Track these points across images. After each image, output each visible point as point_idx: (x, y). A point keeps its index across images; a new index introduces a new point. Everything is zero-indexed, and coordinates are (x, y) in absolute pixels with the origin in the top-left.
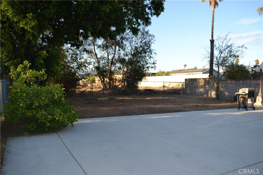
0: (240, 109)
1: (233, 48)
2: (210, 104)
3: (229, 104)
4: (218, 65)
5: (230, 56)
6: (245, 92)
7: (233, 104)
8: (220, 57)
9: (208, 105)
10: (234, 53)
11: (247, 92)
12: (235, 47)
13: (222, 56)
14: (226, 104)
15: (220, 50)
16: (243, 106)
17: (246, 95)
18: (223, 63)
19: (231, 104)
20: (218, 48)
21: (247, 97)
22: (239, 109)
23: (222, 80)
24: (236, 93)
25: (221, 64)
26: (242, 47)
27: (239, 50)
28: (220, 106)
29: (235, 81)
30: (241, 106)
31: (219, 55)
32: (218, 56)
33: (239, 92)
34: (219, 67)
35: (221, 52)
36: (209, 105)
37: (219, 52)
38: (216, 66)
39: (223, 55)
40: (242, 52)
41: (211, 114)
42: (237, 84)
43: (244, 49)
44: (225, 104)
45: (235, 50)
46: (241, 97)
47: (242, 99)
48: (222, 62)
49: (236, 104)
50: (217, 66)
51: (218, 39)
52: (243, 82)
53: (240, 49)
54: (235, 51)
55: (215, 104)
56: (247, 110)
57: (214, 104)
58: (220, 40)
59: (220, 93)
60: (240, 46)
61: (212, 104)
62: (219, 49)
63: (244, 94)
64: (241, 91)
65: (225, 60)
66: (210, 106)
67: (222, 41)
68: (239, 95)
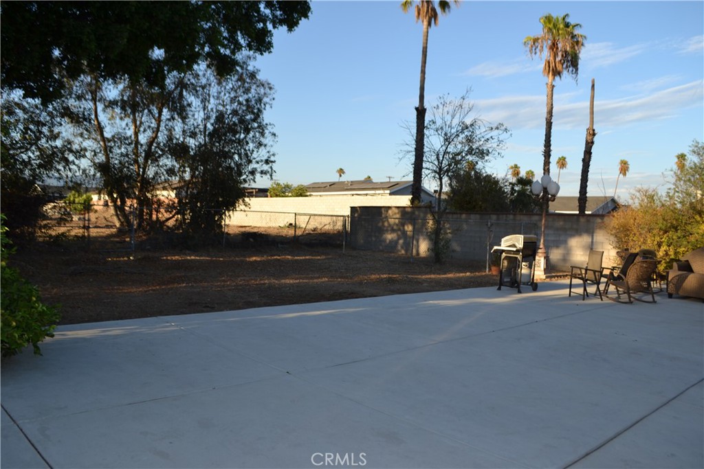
0: (502, 287)
1: (478, 132)
2: (420, 273)
3: (468, 274)
4: (440, 172)
5: (470, 152)
6: (514, 246)
7: (477, 274)
8: (444, 153)
9: (416, 277)
10: (481, 143)
11: (520, 245)
12: (483, 129)
13: (449, 150)
14: (461, 275)
15: (446, 134)
16: (509, 280)
17: (518, 251)
18: (451, 168)
19: (472, 275)
20: (442, 128)
21: (519, 257)
22: (499, 289)
23: (448, 213)
24: (495, 248)
25: (448, 171)
26: (497, 128)
27: (491, 137)
28: (448, 279)
29: (478, 216)
30: (505, 280)
31: (444, 148)
32: (441, 149)
33: (500, 245)
34: (441, 179)
35: (448, 140)
36: (420, 277)
37: (442, 139)
38: (434, 177)
39: (451, 149)
40: (500, 142)
42: (487, 225)
43: (504, 136)
44: (458, 275)
45: (483, 137)
46: (506, 258)
47: (506, 263)
48: (450, 165)
49: (484, 274)
50: (437, 176)
51: (441, 106)
52: (498, 219)
53: (495, 133)
54: (483, 140)
55: (433, 276)
56: (520, 292)
57: (431, 274)
58: (446, 109)
59: (443, 246)
60: (494, 126)
61: (427, 274)
62: (443, 133)
63: (514, 249)
64: (507, 241)
65: (455, 160)
66: (425, 281)
67: (451, 112)
68: (501, 253)
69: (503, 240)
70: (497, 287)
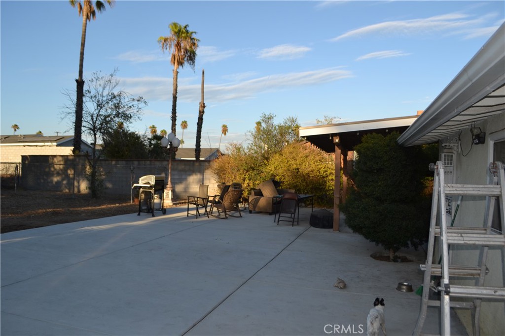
0: (141, 213)
1: (122, 101)
2: (80, 206)
3: (117, 205)
4: (94, 130)
5: (117, 115)
6: (148, 183)
7: (124, 204)
8: (97, 115)
9: (76, 209)
10: (125, 109)
11: (153, 183)
12: (126, 100)
13: (101, 113)
14: (112, 206)
15: (98, 101)
16: (146, 208)
17: (151, 187)
18: (102, 126)
19: (120, 205)
20: (95, 96)
21: (152, 191)
22: (139, 215)
23: (101, 160)
24: (135, 185)
25: (100, 129)
26: (138, 101)
27: (133, 105)
28: (102, 209)
29: (124, 162)
30: (143, 208)
31: (97, 111)
32: (95, 112)
33: (138, 183)
34: (95, 135)
35: (100, 106)
36: (79, 209)
37: (95, 105)
38: (90, 133)
39: (103, 112)
40: (139, 109)
41: (89, 228)
42: (130, 168)
43: (142, 105)
44: (109, 206)
45: (127, 105)
46: (143, 192)
47: (143, 196)
48: (102, 124)
49: (129, 204)
50: (92, 132)
51: (94, 80)
52: (139, 164)
53: (135, 103)
54: (126, 107)
55: (90, 208)
56: (153, 216)
57: (88, 207)
58: (98, 83)
59: (98, 185)
60: (136, 98)
61: (85, 206)
62: (97, 100)
63: (149, 186)
64: (143, 180)
65: (106, 120)
66: (82, 212)
67: (102, 85)
68: (140, 189)
69: (140, 179)
70: (138, 213)
